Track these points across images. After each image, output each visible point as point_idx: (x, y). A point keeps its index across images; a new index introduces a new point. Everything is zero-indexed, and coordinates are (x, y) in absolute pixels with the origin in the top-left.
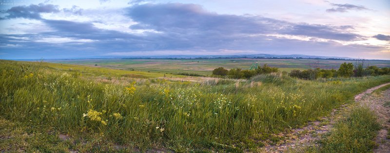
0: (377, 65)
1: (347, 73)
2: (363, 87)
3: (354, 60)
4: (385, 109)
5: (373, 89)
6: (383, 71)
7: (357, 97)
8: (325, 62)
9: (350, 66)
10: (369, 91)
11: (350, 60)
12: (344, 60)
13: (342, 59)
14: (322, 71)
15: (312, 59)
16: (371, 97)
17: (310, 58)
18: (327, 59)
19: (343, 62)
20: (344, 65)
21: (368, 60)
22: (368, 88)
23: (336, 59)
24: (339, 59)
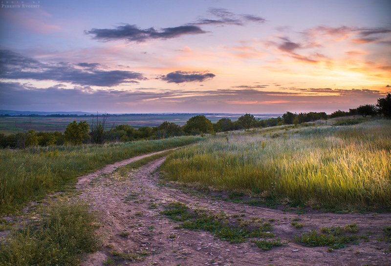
0: (130, 123)
1: (78, 137)
2: (101, 161)
3: (92, 116)
4: (126, 207)
5: (117, 165)
6: (141, 133)
7: (83, 180)
8: (44, 120)
9: (84, 126)
10: (109, 169)
11: (85, 116)
12: (76, 116)
13: (72, 116)
14: (39, 135)
15: (24, 116)
16: (108, 181)
17: (21, 116)
18: (48, 116)
19: (71, 120)
20: (74, 126)
21: (115, 115)
22: (108, 163)
23: (63, 116)
24: (68, 116)
